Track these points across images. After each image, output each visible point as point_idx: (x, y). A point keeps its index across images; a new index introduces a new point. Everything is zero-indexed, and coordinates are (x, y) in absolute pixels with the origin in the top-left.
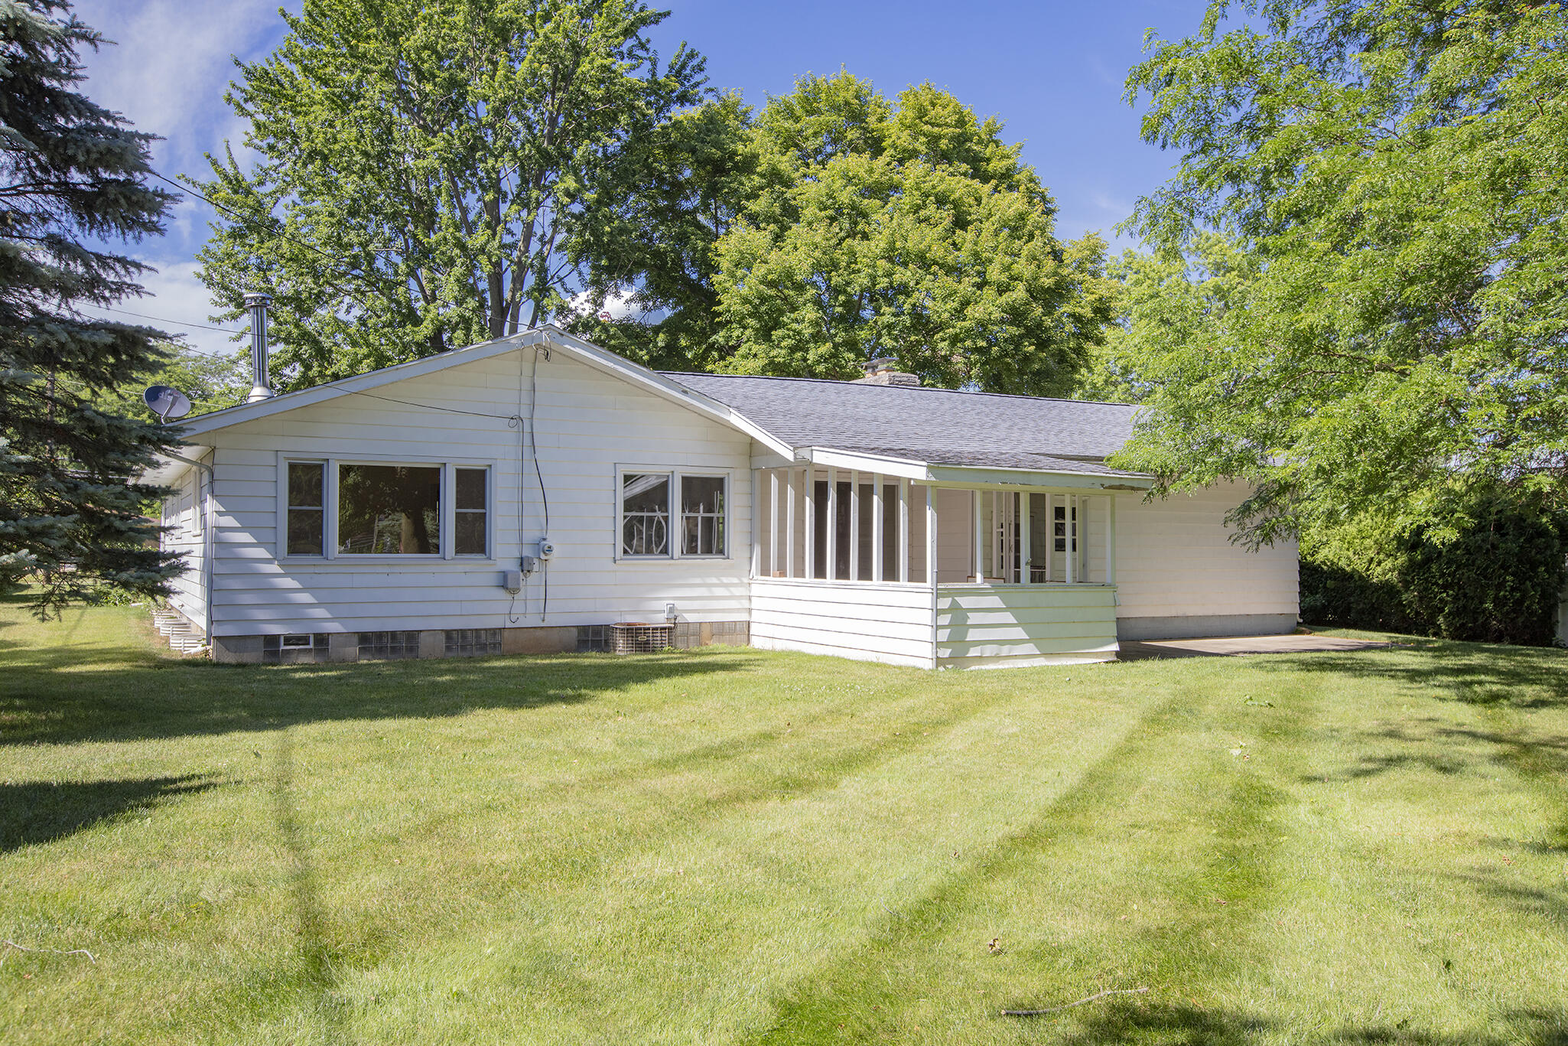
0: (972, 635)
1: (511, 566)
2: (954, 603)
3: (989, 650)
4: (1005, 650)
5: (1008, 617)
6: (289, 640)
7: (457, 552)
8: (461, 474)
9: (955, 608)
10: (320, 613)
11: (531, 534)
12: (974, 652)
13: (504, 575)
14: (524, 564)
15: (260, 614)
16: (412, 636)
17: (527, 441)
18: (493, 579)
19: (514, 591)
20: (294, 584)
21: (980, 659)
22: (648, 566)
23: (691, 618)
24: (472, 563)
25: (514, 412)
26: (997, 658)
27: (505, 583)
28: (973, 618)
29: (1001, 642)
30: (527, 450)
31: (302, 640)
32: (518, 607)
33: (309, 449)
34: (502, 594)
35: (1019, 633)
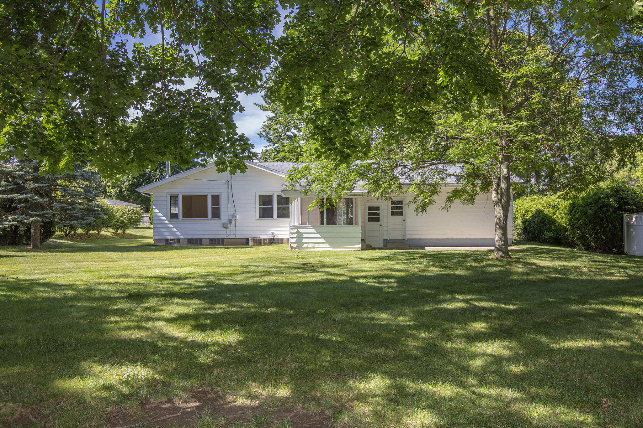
0: (304, 240)
1: (226, 221)
2: (298, 231)
3: (310, 245)
4: (317, 245)
5: (318, 236)
6: (171, 240)
7: (212, 217)
8: (213, 197)
9: (298, 232)
10: (178, 233)
11: (232, 212)
12: (305, 245)
13: (224, 224)
14: (230, 221)
15: (166, 234)
16: (201, 240)
17: (230, 187)
18: (222, 225)
19: (227, 228)
20: (172, 226)
21: (307, 247)
22: (266, 222)
23: (280, 237)
24: (216, 221)
25: (226, 179)
26: (314, 247)
27: (225, 226)
28: (305, 236)
29: (316, 243)
30: (230, 189)
31: (174, 240)
32: (228, 233)
33: (174, 192)
34: (224, 229)
35: (322, 240)
